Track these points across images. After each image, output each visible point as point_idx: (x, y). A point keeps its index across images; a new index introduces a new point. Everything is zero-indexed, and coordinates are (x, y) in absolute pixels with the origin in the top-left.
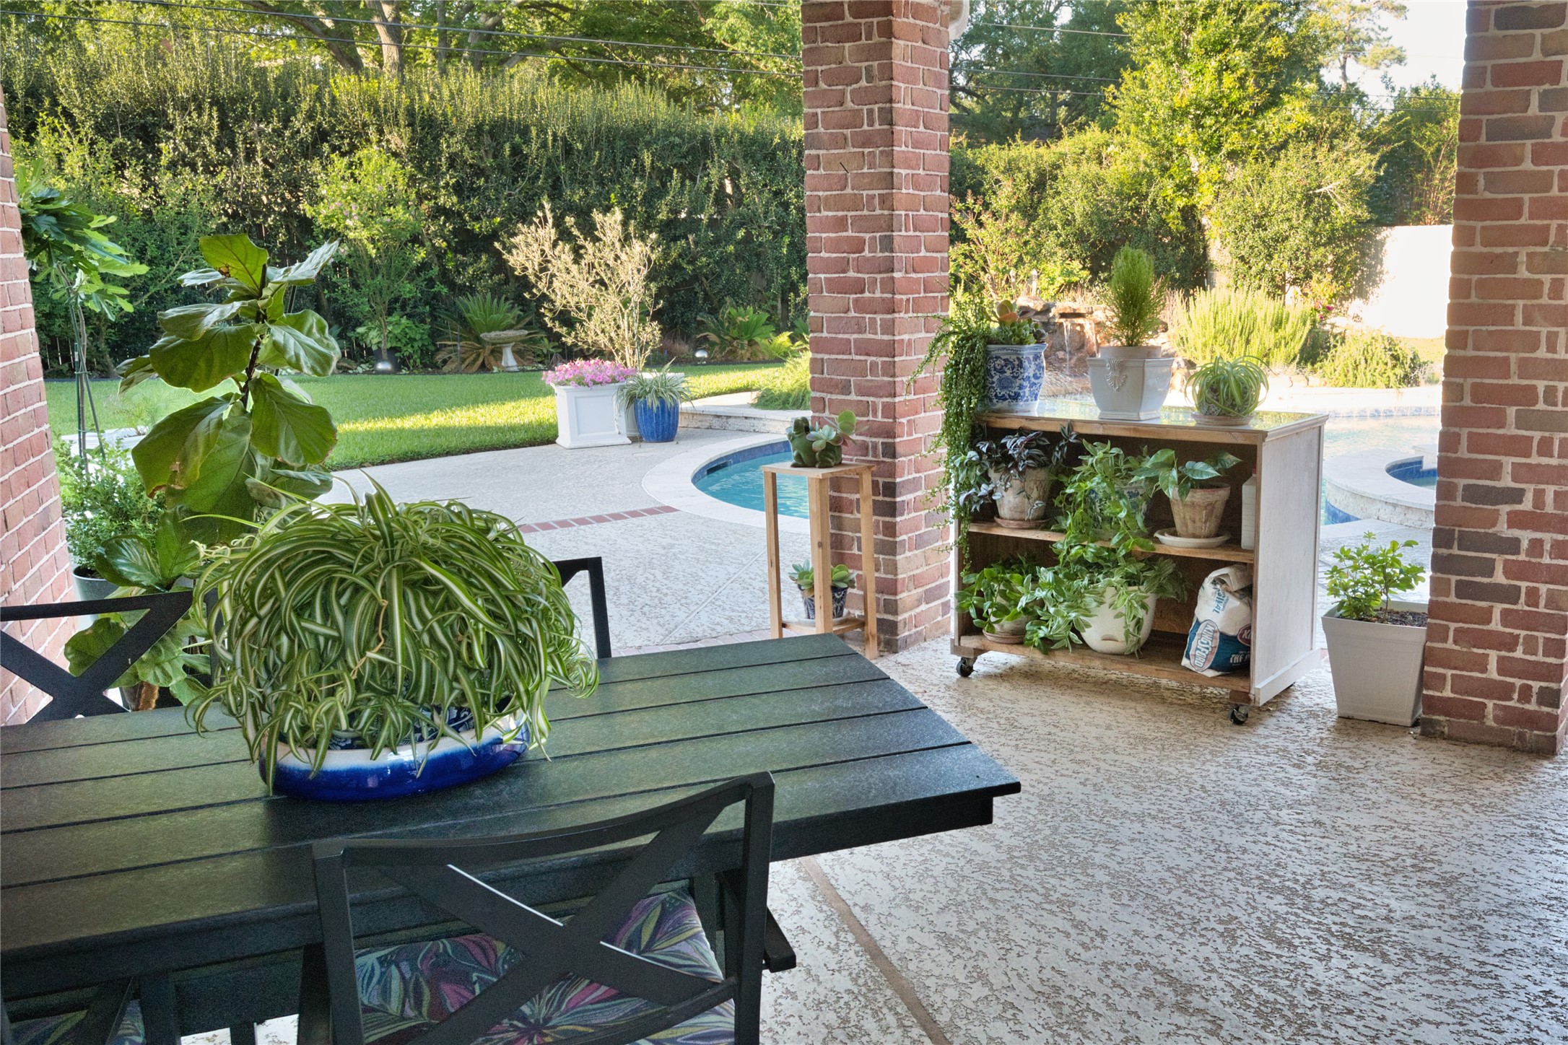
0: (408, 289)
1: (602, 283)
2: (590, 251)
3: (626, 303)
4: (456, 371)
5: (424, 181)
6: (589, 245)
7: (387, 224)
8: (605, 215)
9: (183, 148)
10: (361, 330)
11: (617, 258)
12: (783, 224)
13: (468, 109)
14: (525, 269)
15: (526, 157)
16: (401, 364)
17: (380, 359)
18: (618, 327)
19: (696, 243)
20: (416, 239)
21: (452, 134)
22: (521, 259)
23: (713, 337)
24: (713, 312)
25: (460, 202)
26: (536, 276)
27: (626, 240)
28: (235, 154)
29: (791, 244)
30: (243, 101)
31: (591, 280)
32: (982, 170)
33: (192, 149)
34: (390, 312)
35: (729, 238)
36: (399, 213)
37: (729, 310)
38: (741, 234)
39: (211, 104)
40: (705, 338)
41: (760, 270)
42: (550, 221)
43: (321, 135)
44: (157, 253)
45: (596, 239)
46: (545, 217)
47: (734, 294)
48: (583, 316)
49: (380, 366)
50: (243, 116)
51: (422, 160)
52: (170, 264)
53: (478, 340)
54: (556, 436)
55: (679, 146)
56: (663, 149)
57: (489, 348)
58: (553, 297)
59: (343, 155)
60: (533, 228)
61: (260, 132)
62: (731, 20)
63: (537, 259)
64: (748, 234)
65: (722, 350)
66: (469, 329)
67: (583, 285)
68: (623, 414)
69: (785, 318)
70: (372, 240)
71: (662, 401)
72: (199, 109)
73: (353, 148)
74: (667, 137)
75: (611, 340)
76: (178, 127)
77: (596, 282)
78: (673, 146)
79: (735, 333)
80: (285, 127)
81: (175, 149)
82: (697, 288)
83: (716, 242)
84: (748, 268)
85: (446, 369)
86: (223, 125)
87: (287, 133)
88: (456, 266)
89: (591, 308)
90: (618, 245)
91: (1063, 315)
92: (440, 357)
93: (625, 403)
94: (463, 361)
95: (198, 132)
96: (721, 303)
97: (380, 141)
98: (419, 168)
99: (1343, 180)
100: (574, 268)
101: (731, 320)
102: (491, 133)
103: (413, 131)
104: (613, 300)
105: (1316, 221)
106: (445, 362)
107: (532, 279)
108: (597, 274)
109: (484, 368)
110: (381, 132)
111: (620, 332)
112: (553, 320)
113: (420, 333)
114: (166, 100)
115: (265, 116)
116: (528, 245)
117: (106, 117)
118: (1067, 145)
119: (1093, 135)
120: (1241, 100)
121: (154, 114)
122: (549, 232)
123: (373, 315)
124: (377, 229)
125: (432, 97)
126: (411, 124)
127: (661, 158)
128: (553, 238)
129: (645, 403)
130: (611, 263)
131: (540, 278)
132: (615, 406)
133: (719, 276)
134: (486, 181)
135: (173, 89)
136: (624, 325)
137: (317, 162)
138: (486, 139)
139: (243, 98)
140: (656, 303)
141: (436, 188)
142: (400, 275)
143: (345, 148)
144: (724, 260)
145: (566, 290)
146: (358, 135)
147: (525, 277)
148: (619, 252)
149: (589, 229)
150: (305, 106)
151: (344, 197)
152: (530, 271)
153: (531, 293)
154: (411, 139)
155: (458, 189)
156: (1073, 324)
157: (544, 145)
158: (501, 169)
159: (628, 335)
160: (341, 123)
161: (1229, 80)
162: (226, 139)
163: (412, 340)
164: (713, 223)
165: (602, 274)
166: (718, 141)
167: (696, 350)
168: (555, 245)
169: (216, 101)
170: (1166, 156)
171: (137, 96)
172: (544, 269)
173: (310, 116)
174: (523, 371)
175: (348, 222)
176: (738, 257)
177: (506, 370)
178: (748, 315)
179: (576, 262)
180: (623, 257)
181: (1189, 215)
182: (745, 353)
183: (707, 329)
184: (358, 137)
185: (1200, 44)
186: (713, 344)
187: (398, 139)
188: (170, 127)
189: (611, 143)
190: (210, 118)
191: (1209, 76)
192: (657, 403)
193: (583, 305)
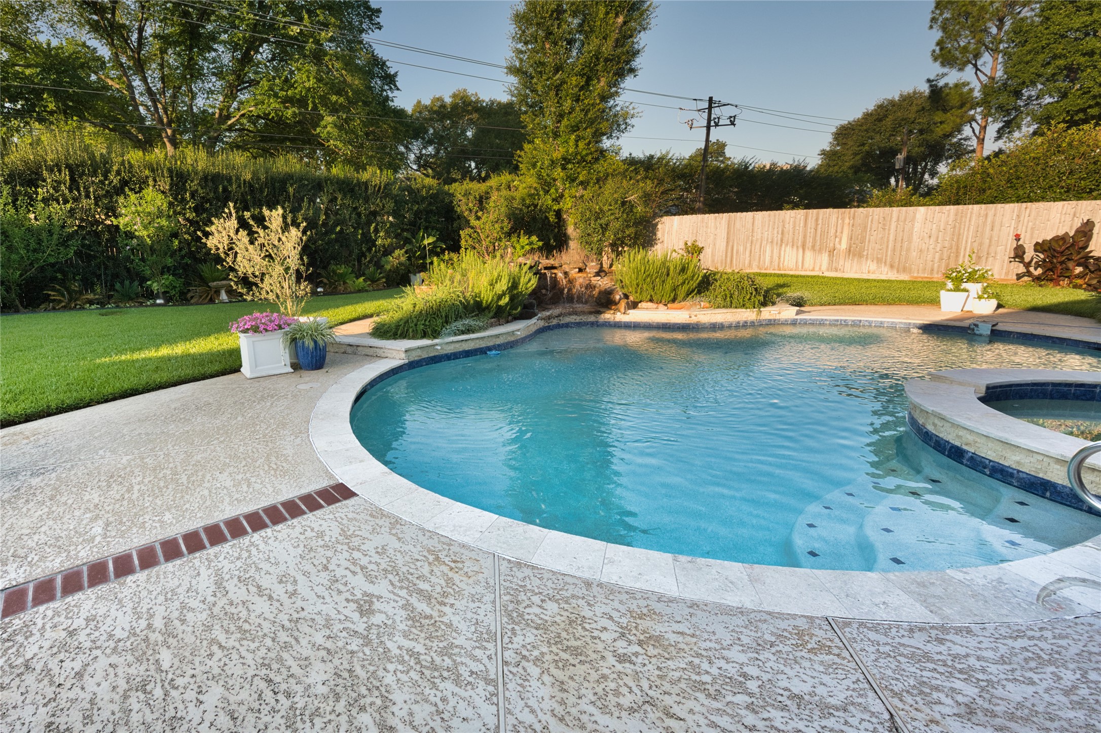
0: (169, 261)
1: (270, 256)
2: (262, 235)
3: (287, 269)
4: (197, 304)
5: (178, 206)
6: (261, 231)
7: (157, 228)
8: (271, 211)
9: (51, 191)
10: (149, 283)
11: (280, 240)
12: (358, 224)
13: (200, 168)
14: (218, 249)
15: (230, 192)
16: (169, 299)
17: (159, 298)
18: (283, 288)
19: (316, 234)
20: (175, 235)
21: (192, 181)
22: (215, 241)
23: (325, 281)
24: (325, 268)
25: (197, 216)
26: (225, 253)
27: (285, 228)
28: (80, 194)
29: (363, 234)
30: (83, 166)
31: (263, 255)
32: (452, 195)
33: (57, 191)
34: (162, 273)
35: (332, 231)
36: (164, 222)
37: (332, 267)
38: (338, 229)
39: (66, 168)
40: (321, 282)
41: (347, 246)
42: (234, 215)
43: (124, 183)
44: (37, 246)
45: (265, 228)
46: (230, 213)
47: (335, 259)
48: (258, 280)
49: (158, 301)
50: (83, 173)
51: (177, 195)
52: (44, 252)
53: (209, 287)
54: (241, 366)
55: (307, 185)
56: (299, 187)
57: (213, 290)
58: (237, 267)
59: (136, 193)
60: (222, 220)
61: (93, 182)
62: (329, 129)
63: (226, 242)
64: (341, 229)
65: (330, 287)
66: (204, 281)
67: (258, 259)
68: (287, 351)
69: (359, 270)
70: (148, 236)
71: (315, 342)
72: (60, 171)
73: (141, 189)
74: (301, 181)
75: (278, 297)
76: (49, 180)
77: (266, 256)
78: (305, 185)
79: (336, 278)
80: (106, 179)
81: (48, 192)
82: (317, 256)
83: (326, 233)
84: (341, 246)
85: (192, 301)
86: (72, 179)
87: (107, 182)
88: (197, 249)
89: (263, 274)
90: (280, 231)
91: (546, 268)
92: (189, 295)
93: (288, 343)
94: (201, 297)
95: (59, 183)
96: (329, 263)
97: (155, 186)
98: (175, 199)
99: (640, 193)
100: (251, 247)
101: (334, 272)
102: (212, 180)
103: (172, 180)
104: (279, 269)
105: (628, 215)
106: (192, 297)
107: (223, 256)
108: (267, 251)
109: (212, 301)
110: (155, 181)
111: (284, 291)
112: (236, 283)
113: (178, 283)
114: (41, 167)
115: (95, 174)
116: (219, 232)
117: (9, 175)
118: (494, 181)
119: (505, 177)
120: (587, 155)
121: (36, 174)
122: (233, 223)
123: (153, 275)
124: (152, 230)
125: (182, 162)
126: (171, 177)
127: (299, 192)
128: (236, 226)
129: (303, 343)
130: (276, 243)
131: (228, 255)
132: (282, 346)
133: (327, 250)
134: (211, 205)
135: (46, 161)
136: (286, 285)
137: (122, 197)
138: (210, 184)
139: (83, 164)
140: (308, 269)
141: (185, 209)
142: (166, 254)
143: (137, 190)
144: (330, 242)
145: (246, 262)
146: (144, 182)
147: (218, 254)
148: (281, 236)
149: (261, 220)
150: (115, 168)
151: (134, 213)
152: (221, 250)
153: (222, 265)
154: (171, 184)
155: (196, 209)
156: (552, 273)
157: (239, 186)
158: (218, 199)
159: (288, 292)
160: (134, 176)
161: (581, 145)
162: (74, 184)
163: (175, 287)
164: (325, 224)
165: (270, 251)
166: (326, 183)
167: (317, 287)
168: (237, 231)
169: (68, 166)
170: (547, 185)
171: (26, 163)
172: (231, 249)
173: (118, 173)
174: (230, 302)
175: (136, 227)
176: (336, 240)
177: (222, 302)
178: (342, 270)
179: (252, 242)
180: (284, 239)
181: (558, 213)
182: (341, 288)
183: (322, 277)
184: (143, 183)
185: (566, 127)
186: (326, 284)
187: (164, 183)
188: (44, 181)
189: (273, 185)
190: (66, 176)
191: (572, 143)
192: (312, 345)
193: (257, 273)
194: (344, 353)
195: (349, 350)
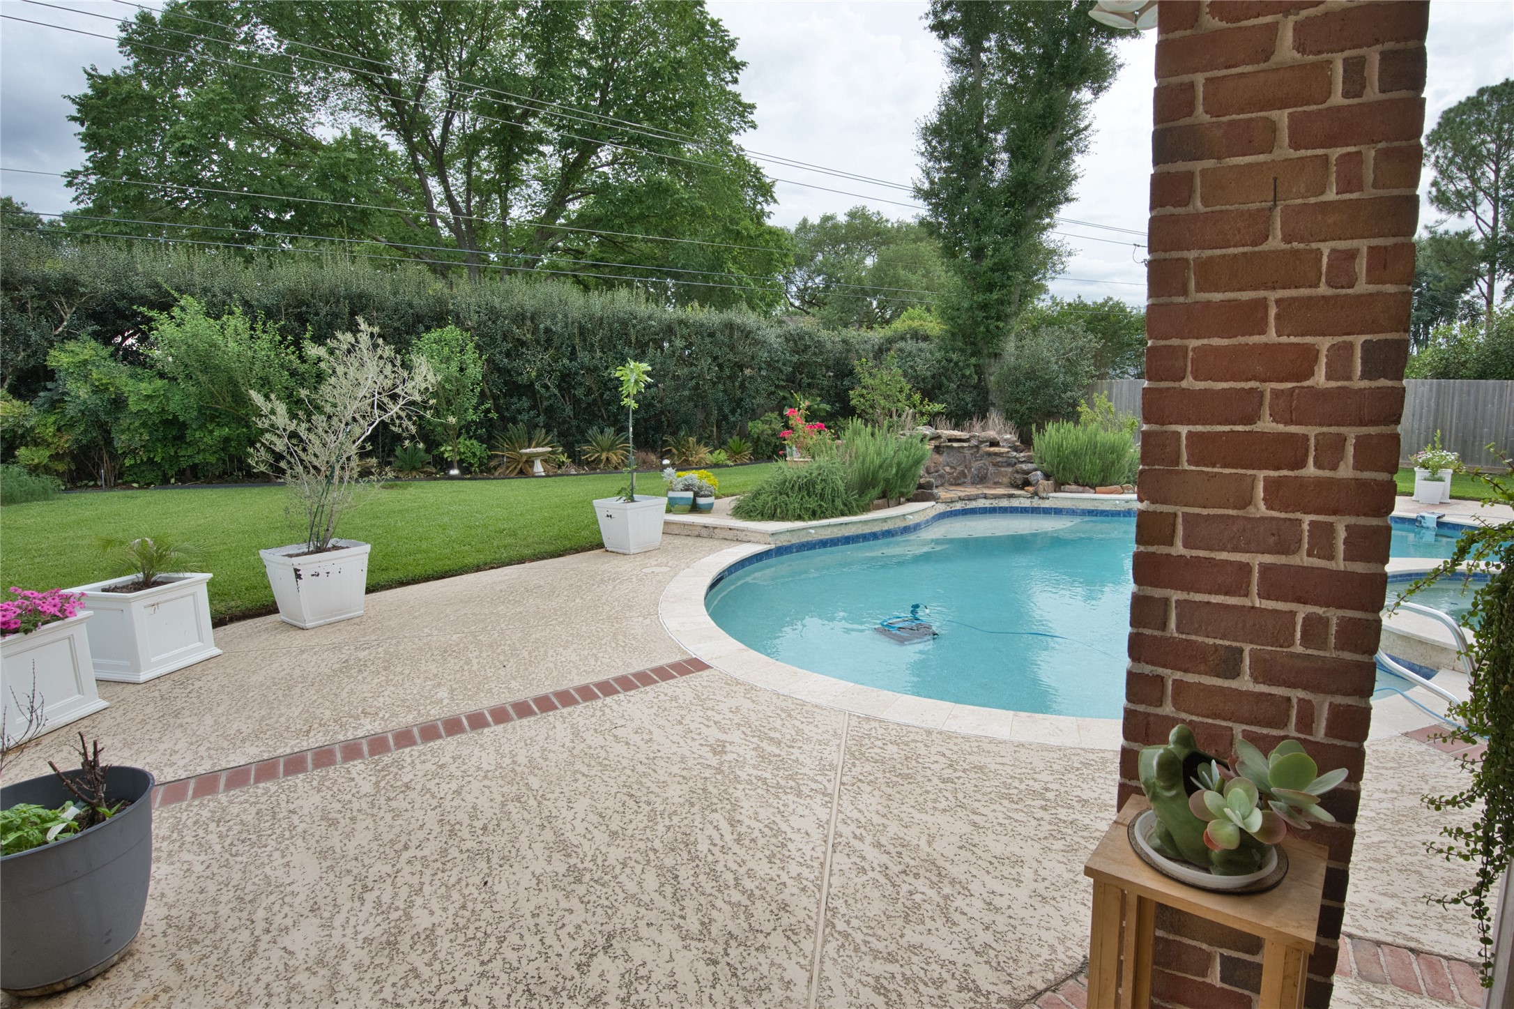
4: (502, 477)
10: (442, 448)
13: (516, 302)
15: (554, 333)
16: (466, 470)
17: (453, 468)
19: (663, 390)
21: (505, 318)
23: (674, 448)
24: (674, 433)
29: (724, 392)
30: (367, 297)
34: (459, 436)
35: (684, 386)
37: (684, 432)
38: (693, 384)
39: (345, 299)
40: (669, 450)
41: (703, 407)
47: (687, 421)
49: (452, 473)
50: (366, 306)
51: (484, 335)
53: (521, 455)
55: (654, 326)
56: (642, 329)
57: (525, 459)
61: (378, 317)
64: (697, 384)
65: (680, 458)
69: (719, 437)
74: (646, 322)
78: (650, 327)
79: (687, 446)
80: (395, 314)
82: (663, 419)
83: (677, 388)
85: (496, 474)
86: (353, 313)
88: (506, 406)
91: (950, 441)
92: (491, 467)
94: (507, 468)
95: (335, 317)
96: (679, 427)
97: (457, 324)
98: (482, 340)
101: (686, 437)
102: (532, 319)
103: (478, 315)
106: (496, 468)
109: (522, 474)
110: (458, 317)
113: (479, 450)
114: (314, 298)
115: (381, 307)
121: (308, 306)
123: (447, 438)
126: (477, 311)
133: (677, 411)
134: (526, 349)
138: (527, 322)
141: (492, 354)
143: (435, 327)
144: (681, 400)
146: (443, 319)
154: (478, 322)
155: (508, 354)
156: (958, 447)
157: (566, 325)
158: (536, 341)
160: (432, 311)
163: (474, 454)
164: (675, 378)
166: (679, 327)
167: (662, 458)
169: (348, 297)
171: (296, 291)
174: (547, 475)
177: (537, 476)
182: (693, 459)
183: (670, 444)
186: (673, 455)
189: (610, 325)
194: (699, 536)
195: (704, 532)
